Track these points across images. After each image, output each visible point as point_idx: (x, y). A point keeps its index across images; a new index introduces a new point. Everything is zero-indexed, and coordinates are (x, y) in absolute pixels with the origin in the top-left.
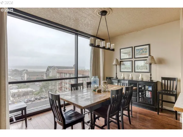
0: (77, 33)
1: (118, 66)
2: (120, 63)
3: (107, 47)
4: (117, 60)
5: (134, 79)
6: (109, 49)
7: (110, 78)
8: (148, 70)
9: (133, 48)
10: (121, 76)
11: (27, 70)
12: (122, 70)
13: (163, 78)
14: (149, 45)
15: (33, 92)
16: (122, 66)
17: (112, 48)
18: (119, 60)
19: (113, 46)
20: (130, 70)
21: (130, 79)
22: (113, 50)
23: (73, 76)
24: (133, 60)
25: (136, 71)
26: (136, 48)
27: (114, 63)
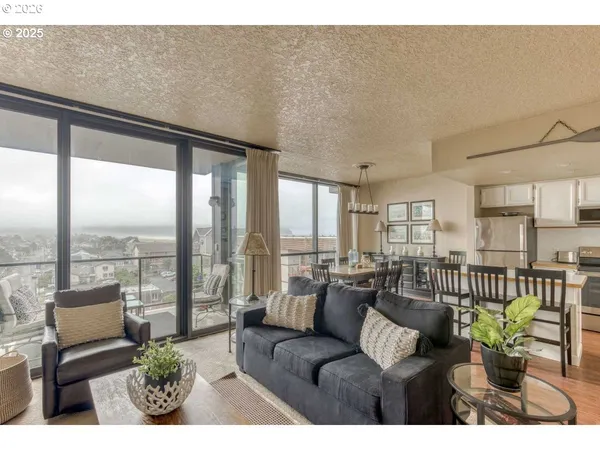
0: (316, 181)
1: (384, 234)
2: (388, 228)
3: (362, 210)
4: (382, 224)
5: (410, 254)
6: (371, 213)
7: (370, 254)
8: (431, 241)
9: (409, 205)
10: (388, 250)
11: (136, 240)
12: (391, 240)
13: (452, 253)
14: (434, 201)
15: (160, 295)
16: (391, 234)
17: (375, 210)
18: (386, 224)
19: (375, 208)
20: (405, 240)
21: (404, 254)
22: (377, 213)
23: (311, 250)
24: (410, 223)
25: (414, 241)
26: (414, 205)
27: (378, 228)
